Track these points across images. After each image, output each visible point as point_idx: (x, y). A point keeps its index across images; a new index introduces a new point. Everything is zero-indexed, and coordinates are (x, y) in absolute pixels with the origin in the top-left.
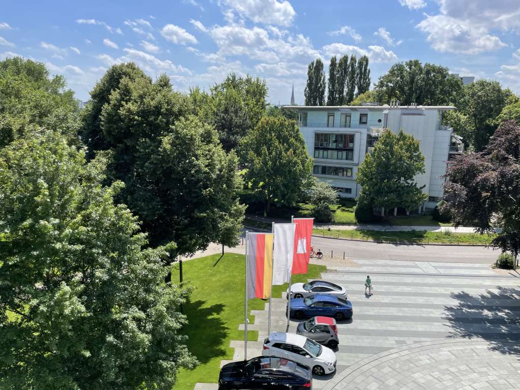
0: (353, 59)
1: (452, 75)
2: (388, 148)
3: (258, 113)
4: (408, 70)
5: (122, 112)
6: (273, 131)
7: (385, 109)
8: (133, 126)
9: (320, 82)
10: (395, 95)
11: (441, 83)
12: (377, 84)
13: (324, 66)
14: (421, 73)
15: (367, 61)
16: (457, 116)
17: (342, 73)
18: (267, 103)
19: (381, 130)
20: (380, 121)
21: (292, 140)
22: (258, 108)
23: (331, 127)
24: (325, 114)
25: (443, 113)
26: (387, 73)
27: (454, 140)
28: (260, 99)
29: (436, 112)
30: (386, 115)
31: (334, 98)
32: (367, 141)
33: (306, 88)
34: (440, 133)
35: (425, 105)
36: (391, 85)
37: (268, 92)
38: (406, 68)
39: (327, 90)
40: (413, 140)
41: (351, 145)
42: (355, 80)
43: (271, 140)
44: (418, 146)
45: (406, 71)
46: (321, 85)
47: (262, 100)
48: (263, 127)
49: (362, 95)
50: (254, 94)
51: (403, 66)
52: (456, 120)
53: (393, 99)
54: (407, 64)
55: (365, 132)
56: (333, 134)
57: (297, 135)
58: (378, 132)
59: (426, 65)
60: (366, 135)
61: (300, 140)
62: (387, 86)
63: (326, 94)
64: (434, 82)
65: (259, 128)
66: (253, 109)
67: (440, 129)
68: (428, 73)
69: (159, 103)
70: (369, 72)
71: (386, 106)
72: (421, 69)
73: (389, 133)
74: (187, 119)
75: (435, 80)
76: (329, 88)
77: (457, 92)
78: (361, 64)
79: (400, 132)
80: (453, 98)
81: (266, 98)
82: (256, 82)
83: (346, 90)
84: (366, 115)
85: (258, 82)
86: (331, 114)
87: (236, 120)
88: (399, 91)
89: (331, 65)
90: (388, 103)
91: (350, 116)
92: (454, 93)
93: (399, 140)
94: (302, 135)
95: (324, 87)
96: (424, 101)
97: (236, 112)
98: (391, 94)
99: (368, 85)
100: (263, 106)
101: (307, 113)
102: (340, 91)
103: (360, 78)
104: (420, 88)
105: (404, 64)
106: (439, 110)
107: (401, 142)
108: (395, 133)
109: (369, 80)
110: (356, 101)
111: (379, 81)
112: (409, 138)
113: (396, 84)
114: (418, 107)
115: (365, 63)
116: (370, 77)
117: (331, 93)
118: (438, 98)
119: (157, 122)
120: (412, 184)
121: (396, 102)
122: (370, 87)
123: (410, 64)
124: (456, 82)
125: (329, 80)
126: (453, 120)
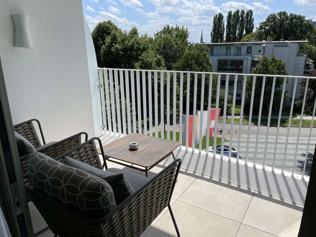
0: (243, 12)
1: (308, 21)
2: (265, 68)
3: (183, 48)
4: (279, 18)
5: (113, 49)
6: (193, 59)
7: (264, 43)
8: (119, 57)
9: (221, 27)
10: (270, 35)
11: (300, 26)
12: (258, 28)
13: (224, 17)
14: (287, 20)
15: (252, 13)
16: (310, 47)
17: (235, 21)
18: (188, 42)
19: (261, 56)
20: (260, 51)
21: (205, 64)
22: (183, 46)
23: (228, 56)
24: (225, 48)
25: (301, 45)
26: (265, 20)
27: (307, 63)
28: (184, 40)
29: (297, 45)
30: (264, 47)
31: (230, 38)
32: (251, 64)
33: (212, 32)
34: (299, 58)
35: (289, 40)
36: (267, 28)
37: (189, 35)
38: (278, 17)
39: (225, 32)
40: (281, 62)
41: (241, 67)
42: (243, 26)
43: (192, 64)
44: (284, 66)
45: (277, 19)
46: (222, 30)
47: (186, 40)
48: (187, 57)
49: (248, 35)
50: (181, 37)
51: (275, 15)
52: (310, 49)
53: (269, 37)
54: (278, 14)
55: (250, 58)
56: (229, 60)
57: (208, 61)
58: (259, 58)
59: (290, 14)
60: (251, 60)
61: (210, 64)
62: (265, 28)
63: (225, 35)
64: (296, 25)
65: (184, 57)
66: (181, 46)
67: (299, 55)
68: (292, 19)
69: (133, 44)
70: (253, 20)
71: (264, 41)
72: (287, 17)
73: (266, 58)
74: (148, 53)
75: (296, 24)
76: (226, 31)
77: (310, 32)
78: (247, 15)
79: (272, 58)
80: (308, 35)
81: (188, 39)
82: (182, 29)
83: (237, 32)
84: (251, 48)
85: (183, 29)
86: (228, 47)
87: (171, 53)
88: (273, 32)
89: (228, 17)
90: (265, 39)
91: (241, 49)
92: (309, 32)
93: (272, 63)
94: (211, 61)
95: (224, 31)
96: (289, 38)
97: (170, 48)
98: (267, 33)
99: (253, 28)
100: (186, 44)
101: (213, 48)
102: (233, 33)
103: (247, 24)
104: (286, 29)
105: (276, 14)
106: (298, 43)
107: (273, 64)
108: (269, 58)
109: (253, 25)
110: (244, 39)
111: (260, 25)
112: (279, 61)
113: (271, 27)
114: (285, 42)
115: (250, 15)
116: (253, 23)
117: (228, 34)
118: (298, 36)
119: (132, 55)
120: (279, 90)
121: (270, 39)
122: (253, 29)
123: (280, 14)
124: (310, 25)
125: (227, 26)
126: (307, 50)
